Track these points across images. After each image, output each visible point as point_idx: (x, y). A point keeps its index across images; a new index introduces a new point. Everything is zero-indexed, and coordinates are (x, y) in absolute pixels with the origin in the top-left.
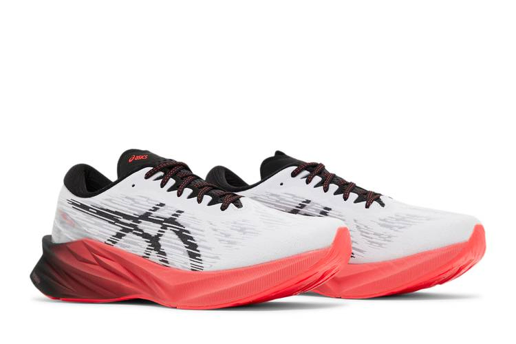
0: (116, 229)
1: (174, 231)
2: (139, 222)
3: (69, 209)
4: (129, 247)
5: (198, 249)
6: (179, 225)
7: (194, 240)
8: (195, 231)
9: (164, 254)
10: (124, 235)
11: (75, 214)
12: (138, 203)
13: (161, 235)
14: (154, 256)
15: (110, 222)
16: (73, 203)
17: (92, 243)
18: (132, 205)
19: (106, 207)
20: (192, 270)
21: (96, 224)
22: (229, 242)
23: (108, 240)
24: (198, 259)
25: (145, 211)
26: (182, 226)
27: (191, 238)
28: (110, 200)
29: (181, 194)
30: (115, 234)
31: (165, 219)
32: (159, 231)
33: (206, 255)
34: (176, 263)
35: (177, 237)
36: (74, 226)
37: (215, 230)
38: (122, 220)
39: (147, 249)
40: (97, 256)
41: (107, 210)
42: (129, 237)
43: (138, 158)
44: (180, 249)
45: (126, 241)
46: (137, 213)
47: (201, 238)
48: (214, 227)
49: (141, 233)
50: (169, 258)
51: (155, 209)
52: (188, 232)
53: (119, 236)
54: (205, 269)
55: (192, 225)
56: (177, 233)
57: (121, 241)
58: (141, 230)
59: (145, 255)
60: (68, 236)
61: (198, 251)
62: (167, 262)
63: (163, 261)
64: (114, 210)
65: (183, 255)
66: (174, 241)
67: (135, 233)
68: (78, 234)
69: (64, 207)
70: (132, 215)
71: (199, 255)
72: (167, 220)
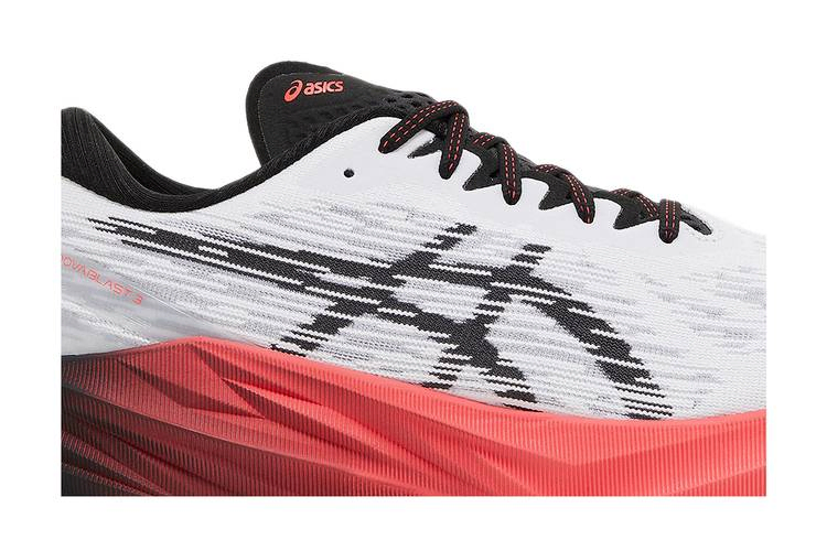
0: (312, 305)
1: (533, 304)
2: (399, 283)
3: (109, 249)
4: (367, 357)
5: (633, 354)
6: (549, 287)
7: (611, 330)
8: (608, 304)
9: (516, 373)
10: (346, 323)
11: (140, 262)
12: (378, 225)
13: (492, 319)
14: (472, 382)
15: (282, 285)
16: (121, 230)
17: (227, 350)
18: (356, 230)
19: (261, 240)
20: (632, 415)
21: (232, 290)
22: (728, 333)
23: (287, 339)
24: (648, 386)
25: (410, 248)
26: (559, 290)
27: (602, 325)
28: (275, 218)
29: (518, 197)
30: (310, 321)
31: (495, 271)
32: (482, 307)
33: (668, 370)
34: (565, 399)
35: (551, 322)
36: (140, 300)
37: (668, 299)
38: (330, 277)
39: (443, 360)
40: (248, 388)
41: (268, 249)
42: (364, 327)
43: (314, 89)
44: (570, 358)
45: (353, 341)
46: (381, 255)
47: (632, 321)
48: (664, 290)
49: (412, 315)
50: (534, 385)
51: (448, 243)
52: (583, 306)
53: (326, 325)
54: (678, 414)
55: (591, 286)
56: (548, 310)
57: (334, 341)
58: (411, 307)
59: (435, 380)
60: (117, 331)
61: (637, 361)
62: (530, 398)
63: (510, 394)
64: (296, 248)
65: (587, 373)
66: (542, 334)
67: (385, 316)
68: (160, 324)
69: (82, 243)
70: (366, 262)
71: (645, 374)
72: (499, 274)
